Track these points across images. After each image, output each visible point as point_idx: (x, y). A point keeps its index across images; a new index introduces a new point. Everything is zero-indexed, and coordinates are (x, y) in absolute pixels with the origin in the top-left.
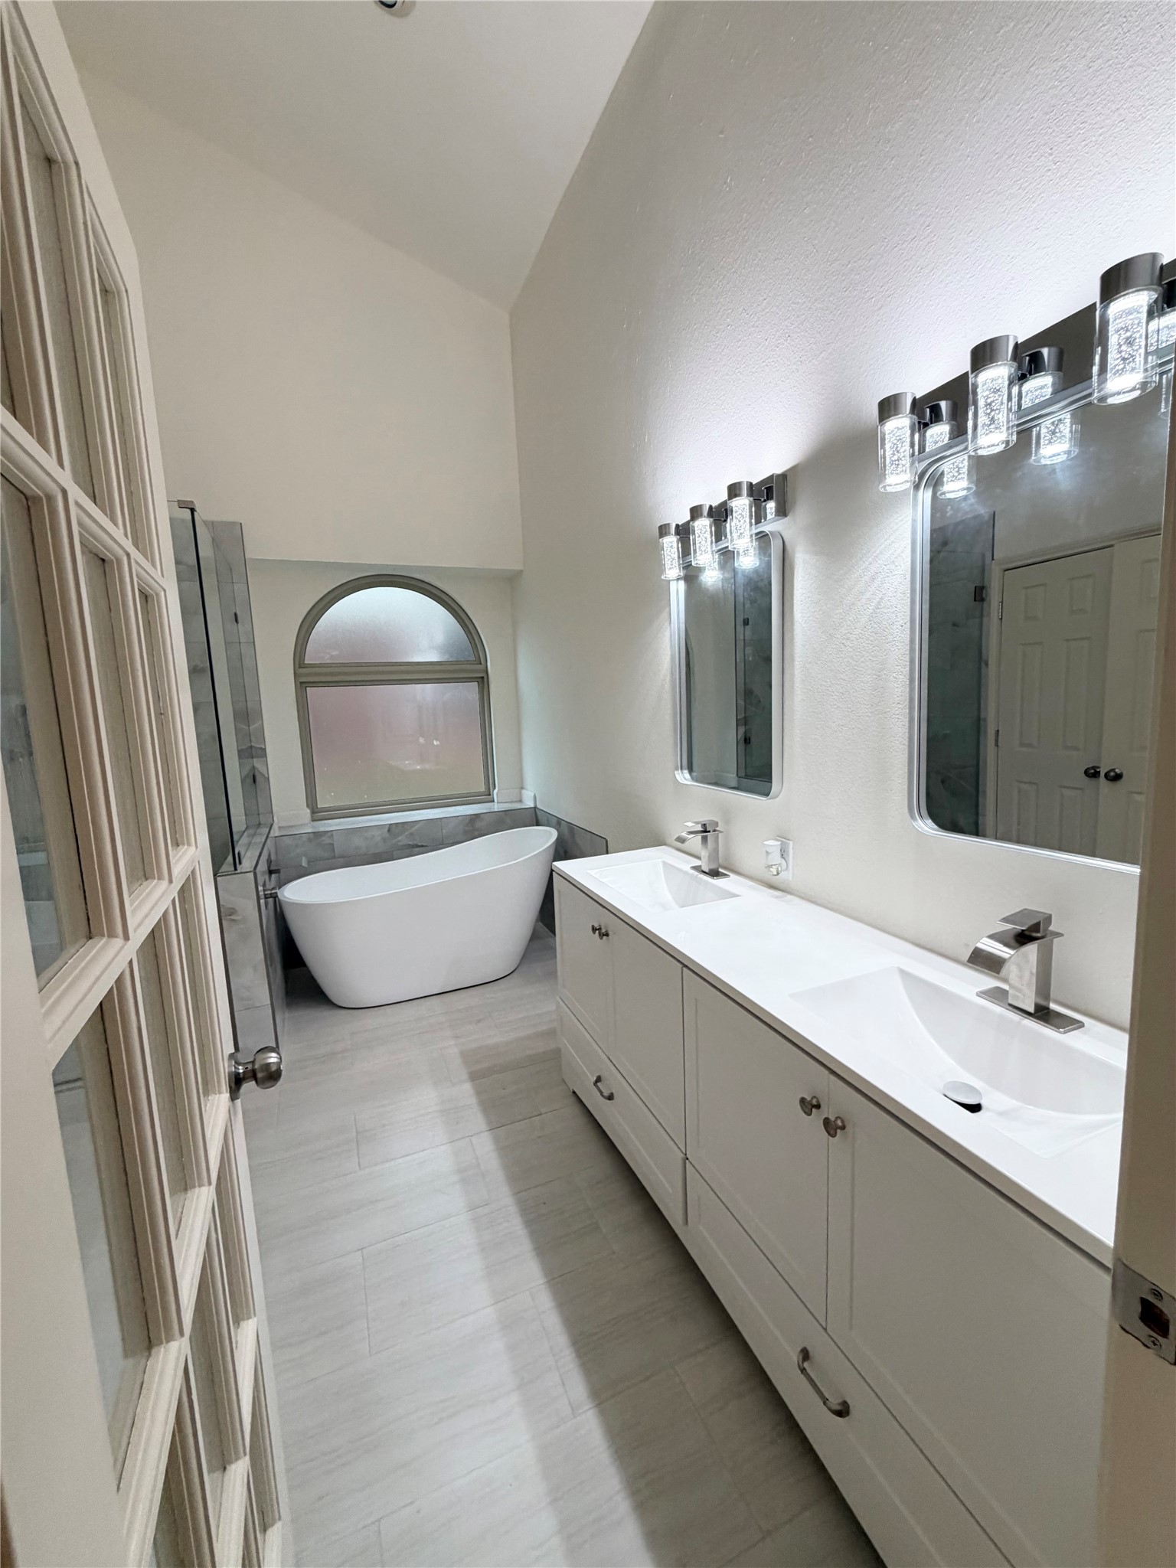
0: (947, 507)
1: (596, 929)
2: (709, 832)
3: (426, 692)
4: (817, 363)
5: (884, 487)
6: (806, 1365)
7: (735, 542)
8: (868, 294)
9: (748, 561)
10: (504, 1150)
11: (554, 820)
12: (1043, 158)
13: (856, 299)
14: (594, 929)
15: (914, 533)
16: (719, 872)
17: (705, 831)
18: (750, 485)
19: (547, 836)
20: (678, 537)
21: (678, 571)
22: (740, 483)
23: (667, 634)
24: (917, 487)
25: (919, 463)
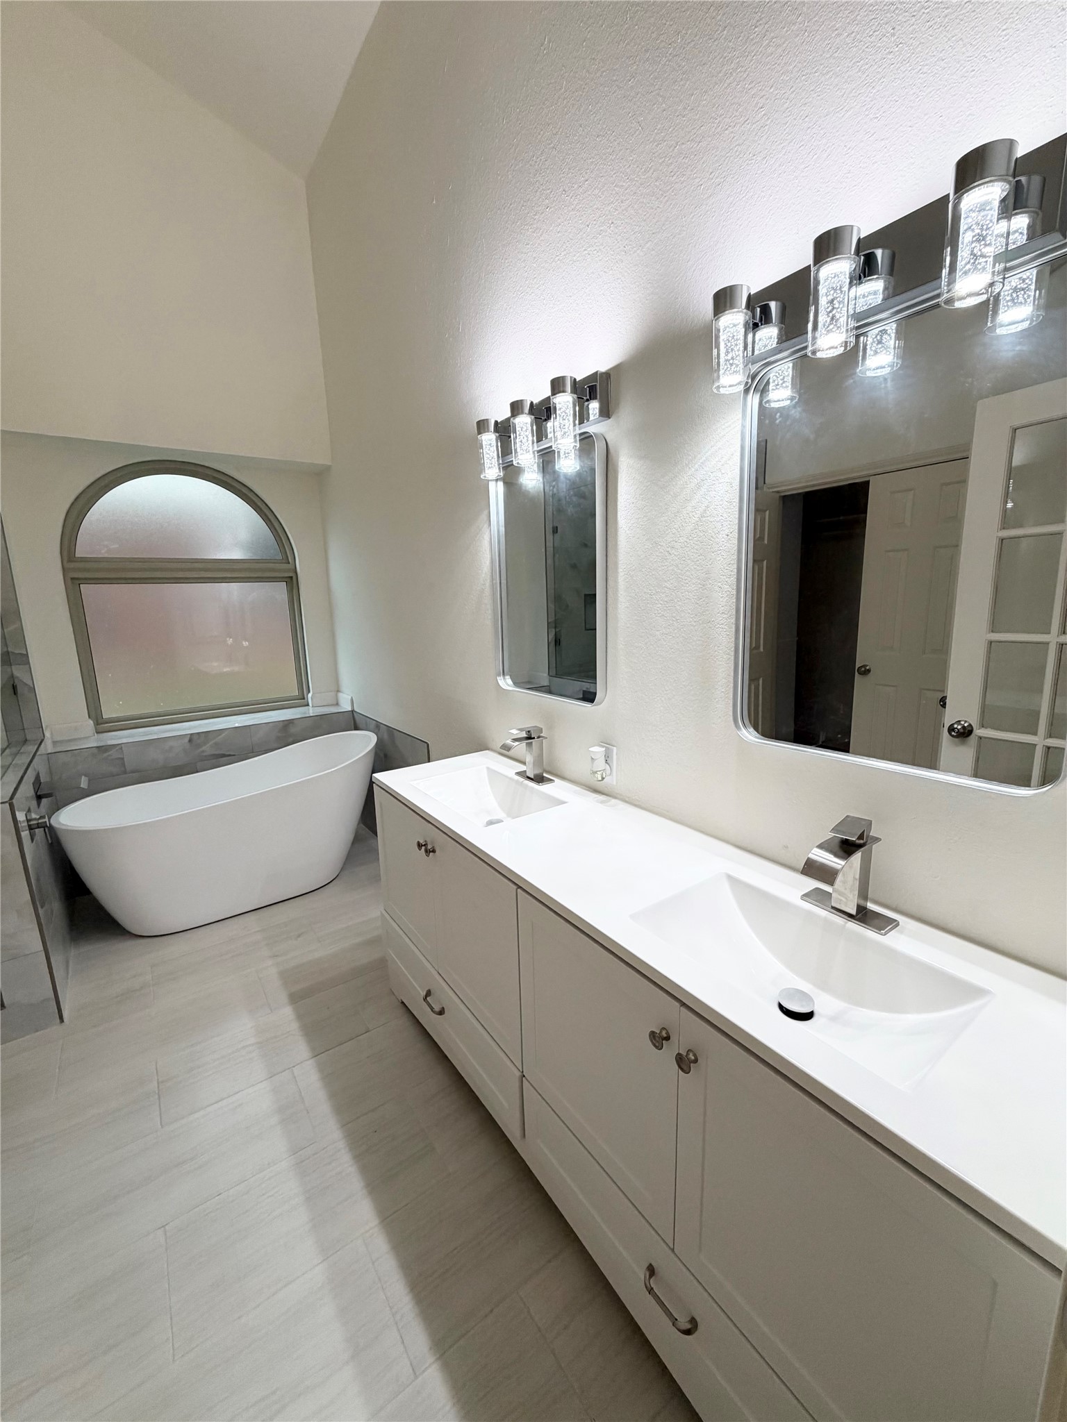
0: (776, 414)
1: (422, 846)
2: (534, 738)
3: (233, 590)
4: (642, 254)
5: (718, 387)
6: (652, 1283)
7: (559, 441)
8: (697, 180)
9: (569, 465)
10: (329, 1077)
11: (373, 725)
12: (884, 39)
13: (684, 184)
14: (420, 845)
15: (743, 439)
16: (543, 777)
17: (530, 738)
18: (574, 382)
19: (365, 742)
20: (497, 434)
21: (498, 471)
22: (563, 378)
23: (487, 537)
24: (747, 391)
25: (752, 364)
